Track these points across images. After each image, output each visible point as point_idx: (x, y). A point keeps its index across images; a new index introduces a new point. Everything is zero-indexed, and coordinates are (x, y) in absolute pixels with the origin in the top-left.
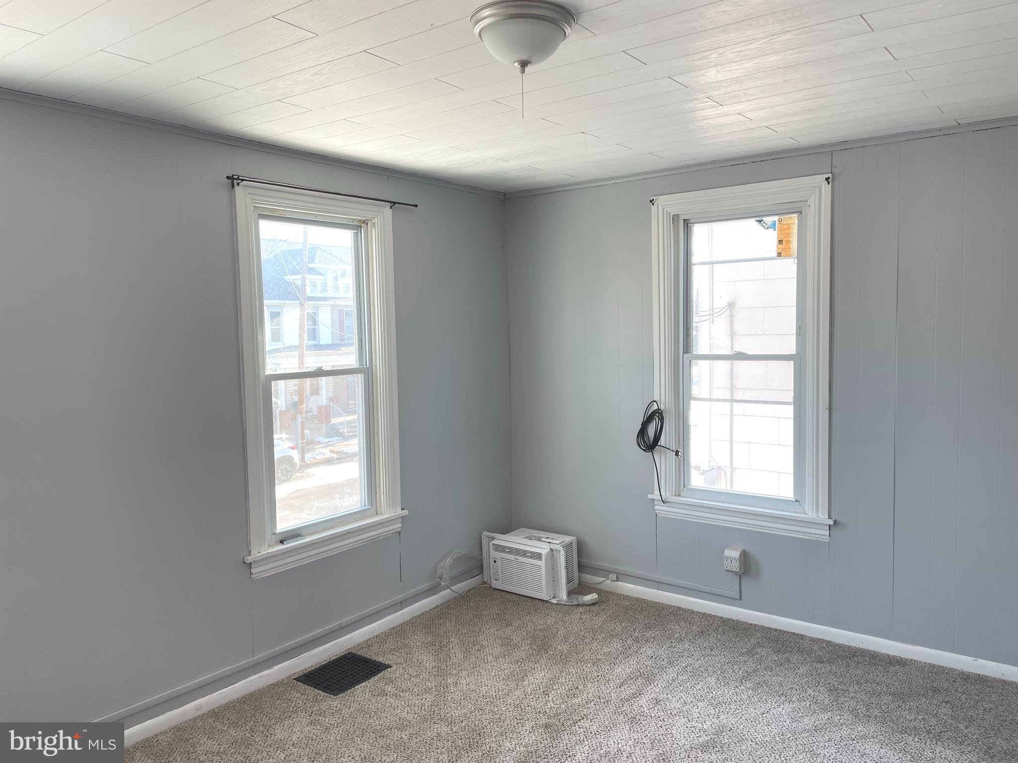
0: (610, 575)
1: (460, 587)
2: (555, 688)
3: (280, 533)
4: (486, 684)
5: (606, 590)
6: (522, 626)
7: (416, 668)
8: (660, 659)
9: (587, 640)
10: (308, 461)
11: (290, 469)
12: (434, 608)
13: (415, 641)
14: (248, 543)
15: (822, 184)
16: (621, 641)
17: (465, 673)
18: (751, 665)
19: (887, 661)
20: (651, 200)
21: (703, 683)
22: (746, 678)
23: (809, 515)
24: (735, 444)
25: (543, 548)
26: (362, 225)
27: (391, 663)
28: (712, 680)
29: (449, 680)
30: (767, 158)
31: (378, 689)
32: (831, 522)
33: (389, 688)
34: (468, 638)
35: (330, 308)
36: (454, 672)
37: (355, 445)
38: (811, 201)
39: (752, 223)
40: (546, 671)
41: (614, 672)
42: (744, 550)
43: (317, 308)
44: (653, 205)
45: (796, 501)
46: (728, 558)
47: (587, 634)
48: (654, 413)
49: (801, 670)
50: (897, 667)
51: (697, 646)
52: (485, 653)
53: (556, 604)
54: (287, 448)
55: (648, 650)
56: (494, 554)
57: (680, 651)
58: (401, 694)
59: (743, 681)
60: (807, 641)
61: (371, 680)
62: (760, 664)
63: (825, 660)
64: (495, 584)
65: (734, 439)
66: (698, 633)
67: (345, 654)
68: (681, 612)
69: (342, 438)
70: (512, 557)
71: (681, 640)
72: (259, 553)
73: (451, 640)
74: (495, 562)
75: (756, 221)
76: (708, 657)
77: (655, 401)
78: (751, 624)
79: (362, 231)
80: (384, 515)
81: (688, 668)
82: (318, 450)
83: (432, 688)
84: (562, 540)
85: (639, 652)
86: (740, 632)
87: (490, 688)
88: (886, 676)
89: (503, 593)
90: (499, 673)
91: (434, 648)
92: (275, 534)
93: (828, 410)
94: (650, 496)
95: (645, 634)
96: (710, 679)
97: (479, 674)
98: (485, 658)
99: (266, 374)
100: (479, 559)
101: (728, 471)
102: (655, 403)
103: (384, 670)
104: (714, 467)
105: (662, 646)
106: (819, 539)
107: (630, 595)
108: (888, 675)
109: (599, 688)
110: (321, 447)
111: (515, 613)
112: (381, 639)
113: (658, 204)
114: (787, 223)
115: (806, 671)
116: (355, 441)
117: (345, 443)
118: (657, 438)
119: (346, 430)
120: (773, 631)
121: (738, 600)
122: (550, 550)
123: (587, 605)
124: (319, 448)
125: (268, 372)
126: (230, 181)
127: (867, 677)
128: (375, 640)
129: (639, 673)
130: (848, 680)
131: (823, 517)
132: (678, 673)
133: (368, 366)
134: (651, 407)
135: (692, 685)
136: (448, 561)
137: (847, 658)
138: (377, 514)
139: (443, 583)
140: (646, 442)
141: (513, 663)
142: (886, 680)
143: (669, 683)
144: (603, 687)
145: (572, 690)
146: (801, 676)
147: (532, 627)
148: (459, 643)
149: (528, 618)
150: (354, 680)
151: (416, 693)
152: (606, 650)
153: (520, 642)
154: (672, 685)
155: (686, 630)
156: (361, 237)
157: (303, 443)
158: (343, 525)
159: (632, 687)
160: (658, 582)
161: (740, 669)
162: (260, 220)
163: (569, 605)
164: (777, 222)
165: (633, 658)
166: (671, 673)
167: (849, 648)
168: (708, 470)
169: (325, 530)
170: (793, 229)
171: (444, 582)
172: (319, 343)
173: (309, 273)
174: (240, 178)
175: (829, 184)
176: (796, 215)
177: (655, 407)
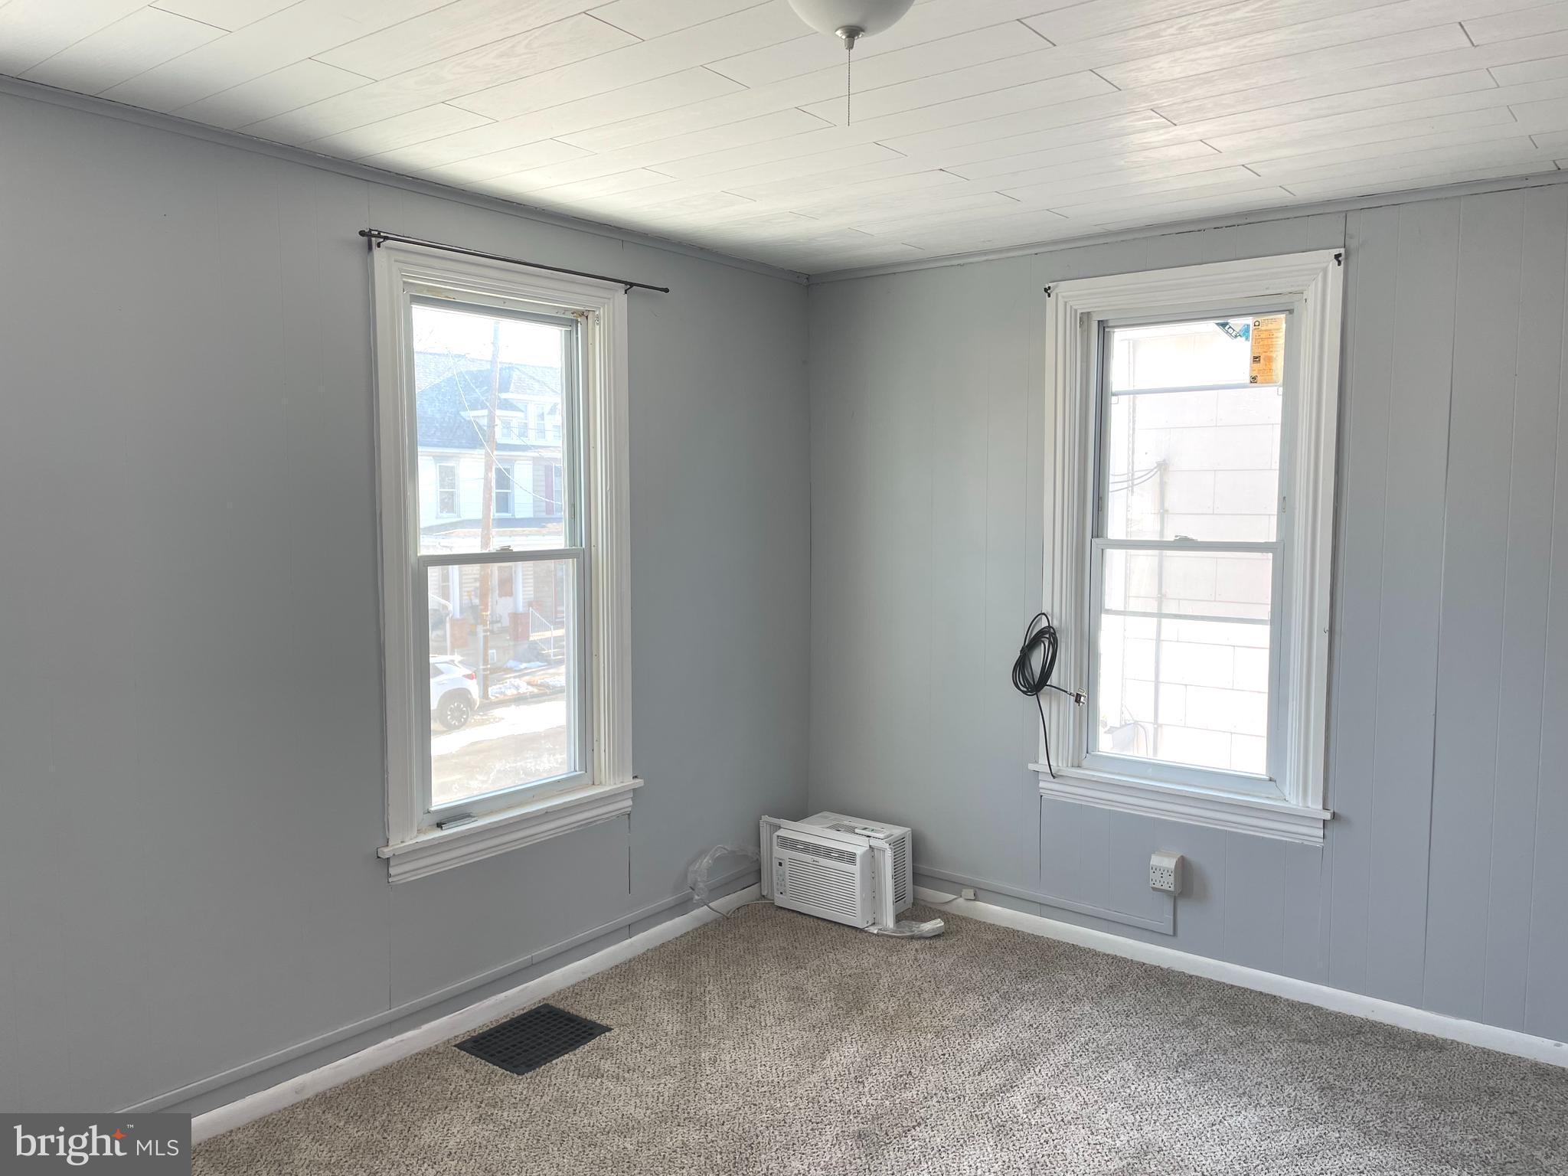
0: (964, 890)
1: (724, 903)
2: (874, 1072)
3: (437, 812)
4: (763, 1063)
5: (956, 913)
6: (821, 969)
7: (651, 1034)
8: (1044, 1029)
9: (926, 996)
10: (493, 698)
11: (464, 709)
12: (681, 936)
13: (650, 989)
14: (385, 826)
15: (1329, 265)
16: (981, 998)
17: (729, 1043)
18: (1191, 1044)
19: (1413, 1042)
20: (1045, 289)
21: (1113, 1070)
22: (1185, 1063)
23: (1290, 803)
24: (1162, 688)
25: (857, 845)
26: (579, 320)
27: (612, 1024)
28: (1129, 1067)
29: (703, 1055)
30: (1239, 222)
31: (590, 1067)
32: (1328, 816)
33: (606, 1065)
34: (734, 987)
35: (531, 462)
36: (713, 1041)
37: (561, 676)
38: (1310, 294)
39: (1210, 326)
40: (859, 1043)
41: (969, 1049)
42: (1182, 856)
43: (511, 461)
44: (1049, 296)
45: (1271, 780)
46: (1156, 869)
47: (925, 985)
48: (1042, 632)
49: (1275, 1055)
50: (1429, 1053)
51: (1103, 1010)
52: (762, 1012)
53: (877, 935)
54: (461, 676)
55: (1024, 1014)
56: (779, 852)
57: (1076, 1017)
58: (627, 1075)
59: (1180, 1069)
60: (1283, 1006)
61: (577, 1051)
62: (1207, 1042)
63: (1312, 1038)
64: (780, 900)
65: (1161, 679)
66: (1104, 988)
67: (539, 1007)
68: (1077, 953)
69: (546, 664)
70: (808, 858)
71: (1077, 999)
72: (402, 842)
73: (707, 989)
74: (780, 864)
75: (1217, 324)
76: (1123, 1028)
77: (1044, 614)
78: (1191, 976)
79: (579, 328)
80: (605, 785)
81: (1090, 1045)
82: (508, 681)
83: (676, 1067)
84: (888, 833)
85: (1010, 1016)
86: (1173, 988)
87: (769, 1069)
88: (1412, 1068)
89: (792, 915)
90: (785, 1045)
91: (681, 1001)
92: (429, 812)
93: (1327, 633)
94: (1032, 767)
95: (1019, 987)
96: (1125, 1064)
97: (752, 1046)
98: (762, 1020)
99: (419, 555)
100: (755, 859)
101: (1150, 728)
102: (1044, 616)
103: (600, 1034)
104: (1128, 723)
105: (1048, 1008)
106: (1306, 843)
107: (995, 923)
108: (1415, 1065)
109: (946, 1075)
110: (515, 677)
111: (810, 948)
112: (595, 983)
113: (1057, 295)
114: (1267, 328)
115: (1281, 1055)
116: (563, 669)
117: (551, 671)
118: (1046, 673)
119: (553, 650)
120: (1226, 988)
121: (1171, 936)
122: (868, 848)
123: (927, 938)
124: (510, 678)
125: (423, 552)
126: (365, 239)
127: (1381, 1068)
128: (586, 985)
129: (1010, 1052)
130: (1351, 1072)
131: (1314, 806)
132: (1073, 1053)
133: (584, 546)
134: (1036, 623)
135: (1096, 1074)
136: (706, 861)
137: (1348, 1036)
138: (594, 784)
139: (696, 897)
140: (1027, 680)
141: (807, 1029)
142: (1412, 1075)
143: (1058, 1069)
144: (952, 1073)
145: (901, 1076)
146: (1274, 1064)
147: (838, 972)
148: (721, 993)
149: (831, 956)
150: (551, 1050)
151: (650, 1075)
152: (956, 1012)
153: (819, 996)
154: (1065, 1073)
155: (1086, 983)
156: (577, 338)
157: (484, 670)
158: (539, 800)
159: (999, 1075)
160: (1040, 904)
161: (1174, 1050)
162: (413, 306)
163: (898, 937)
164: (1252, 327)
165: (1001, 1027)
166: (1062, 1053)
167: (1351, 1019)
168: (1119, 726)
169: (510, 807)
170: (1277, 337)
171: (698, 896)
172: (514, 515)
173: (500, 408)
174: (382, 234)
175: (1339, 264)
176: (1283, 316)
177: (1044, 623)
